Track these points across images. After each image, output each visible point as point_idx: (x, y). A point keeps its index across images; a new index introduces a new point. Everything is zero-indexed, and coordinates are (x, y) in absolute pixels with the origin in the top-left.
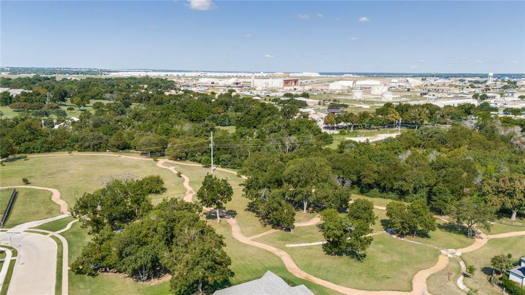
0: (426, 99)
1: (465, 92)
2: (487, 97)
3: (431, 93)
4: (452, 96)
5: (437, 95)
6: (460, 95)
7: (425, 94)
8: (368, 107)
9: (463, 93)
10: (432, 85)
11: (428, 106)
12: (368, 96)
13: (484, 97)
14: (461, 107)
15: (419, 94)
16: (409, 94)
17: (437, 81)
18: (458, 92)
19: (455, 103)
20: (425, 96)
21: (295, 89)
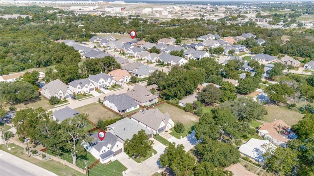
0: (183, 17)
1: (197, 13)
2: (204, 16)
3: (185, 14)
4: (192, 15)
5: (188, 15)
6: (195, 15)
7: (183, 15)
8: (165, 20)
9: (197, 14)
10: (185, 10)
11: (185, 19)
12: (161, 16)
13: (203, 16)
14: (195, 19)
15: (180, 15)
16: (176, 15)
17: (187, 8)
18: (195, 13)
19: (193, 18)
20: (183, 16)
21: (129, 13)
